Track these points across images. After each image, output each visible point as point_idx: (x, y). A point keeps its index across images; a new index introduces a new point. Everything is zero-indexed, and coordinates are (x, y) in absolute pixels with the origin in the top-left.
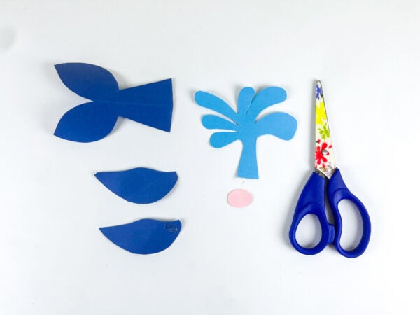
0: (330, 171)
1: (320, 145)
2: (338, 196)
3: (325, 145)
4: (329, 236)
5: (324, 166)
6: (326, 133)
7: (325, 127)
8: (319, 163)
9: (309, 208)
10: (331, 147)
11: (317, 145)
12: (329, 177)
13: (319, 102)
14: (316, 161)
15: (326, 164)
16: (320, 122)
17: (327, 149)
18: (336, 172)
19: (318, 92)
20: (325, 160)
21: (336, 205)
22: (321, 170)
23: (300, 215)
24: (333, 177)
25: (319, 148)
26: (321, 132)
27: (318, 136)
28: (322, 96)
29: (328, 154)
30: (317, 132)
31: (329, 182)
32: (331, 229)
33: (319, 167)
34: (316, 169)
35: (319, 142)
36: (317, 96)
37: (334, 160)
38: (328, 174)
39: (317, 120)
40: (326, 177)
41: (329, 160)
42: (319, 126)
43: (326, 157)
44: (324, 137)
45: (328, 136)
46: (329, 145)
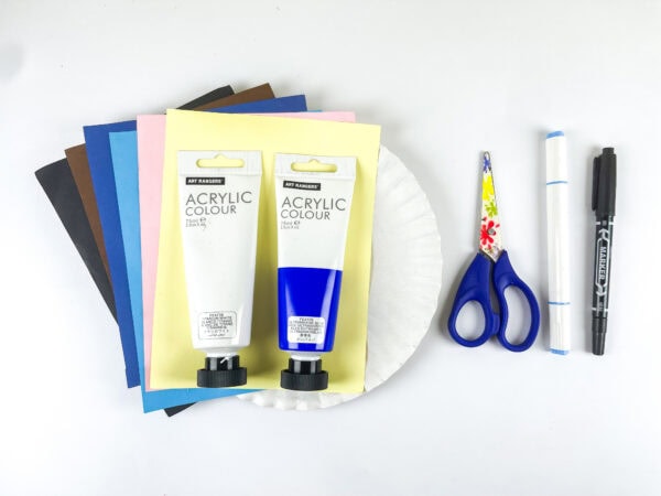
0: (496, 252)
1: (486, 223)
2: (504, 282)
3: (491, 224)
4: (494, 330)
5: (490, 247)
6: (493, 210)
7: (492, 204)
8: (484, 243)
9: (471, 294)
10: (498, 226)
11: (483, 223)
12: (495, 260)
13: (487, 176)
14: (481, 242)
15: (492, 245)
16: (487, 197)
17: (494, 228)
18: (503, 254)
19: (486, 164)
20: (491, 241)
21: (502, 288)
22: (486, 252)
23: (462, 300)
24: (499, 259)
25: (484, 226)
26: (488, 209)
27: (485, 213)
28: (490, 169)
29: (495, 234)
30: (484, 208)
31: (494, 265)
32: (496, 318)
33: (484, 248)
34: (480, 250)
35: (485, 219)
36: (485, 169)
37: (501, 241)
38: (494, 256)
39: (484, 196)
40: (492, 260)
41: (495, 241)
42: (485, 202)
43: (491, 236)
44: (490, 215)
45: (496, 214)
46: (496, 223)
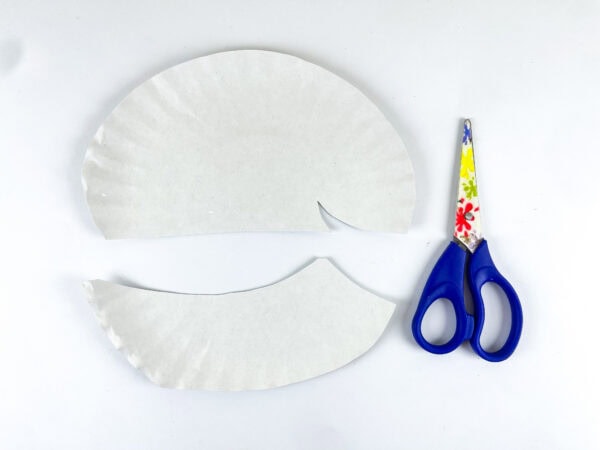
0: (473, 241)
1: (463, 206)
2: (482, 277)
3: (469, 207)
4: (466, 334)
5: (466, 234)
6: (472, 190)
7: (471, 183)
8: (460, 230)
9: (442, 290)
10: (477, 209)
11: (459, 205)
12: (472, 251)
13: (466, 148)
14: (456, 228)
15: (469, 232)
16: (466, 174)
17: (472, 211)
18: (482, 244)
19: (466, 134)
20: (469, 227)
21: (478, 287)
22: (462, 240)
23: (430, 298)
24: (477, 250)
25: (461, 209)
26: (466, 189)
27: (462, 194)
28: (471, 140)
29: (473, 219)
30: (461, 188)
31: (471, 257)
32: (470, 320)
33: (460, 236)
34: (455, 238)
35: (462, 201)
36: (464, 140)
37: (479, 228)
38: (471, 246)
39: (462, 174)
40: (468, 251)
41: (473, 228)
42: (463, 181)
43: (469, 222)
44: (469, 196)
45: (475, 195)
46: (475, 206)
